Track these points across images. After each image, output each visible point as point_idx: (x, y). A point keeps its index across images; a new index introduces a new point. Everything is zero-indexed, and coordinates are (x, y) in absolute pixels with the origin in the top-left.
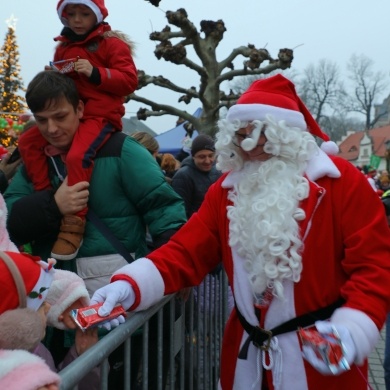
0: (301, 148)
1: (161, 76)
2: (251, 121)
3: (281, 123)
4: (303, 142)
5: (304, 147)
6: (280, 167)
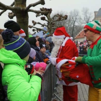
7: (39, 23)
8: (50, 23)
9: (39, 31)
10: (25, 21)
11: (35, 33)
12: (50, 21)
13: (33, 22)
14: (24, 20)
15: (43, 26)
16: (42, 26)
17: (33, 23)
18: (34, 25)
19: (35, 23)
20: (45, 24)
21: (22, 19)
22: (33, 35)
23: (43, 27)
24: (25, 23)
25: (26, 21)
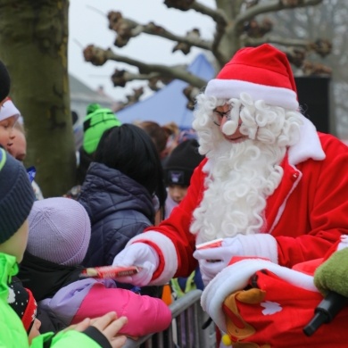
0: (282, 131)
1: (152, 23)
2: (228, 100)
3: (258, 103)
4: (285, 125)
5: (286, 131)
6: (254, 153)
7: (155, 30)
8: (230, 28)
9: (160, 84)
10: (44, 27)
11: (139, 92)
12: (234, 14)
13: (114, 19)
14: (36, 21)
15: (184, 45)
16: (175, 50)
17: (111, 27)
18: (120, 43)
19: (124, 26)
20: (196, 31)
21: (29, 14)
22: (121, 107)
23: (186, 52)
24: (47, 44)
25: (53, 30)
